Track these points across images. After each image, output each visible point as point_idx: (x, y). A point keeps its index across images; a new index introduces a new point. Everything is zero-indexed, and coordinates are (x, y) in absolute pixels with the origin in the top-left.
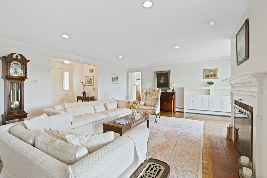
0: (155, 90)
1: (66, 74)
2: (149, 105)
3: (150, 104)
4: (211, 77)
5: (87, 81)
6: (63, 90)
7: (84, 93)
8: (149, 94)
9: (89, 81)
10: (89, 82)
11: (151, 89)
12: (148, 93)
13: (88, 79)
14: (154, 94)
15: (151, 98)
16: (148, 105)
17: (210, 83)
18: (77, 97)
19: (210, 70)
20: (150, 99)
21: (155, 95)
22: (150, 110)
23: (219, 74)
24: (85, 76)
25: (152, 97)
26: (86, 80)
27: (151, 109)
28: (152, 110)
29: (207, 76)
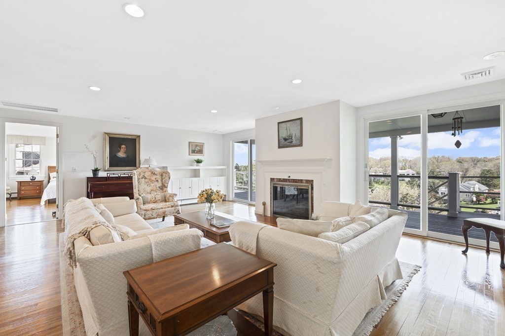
0: (156, 173)
2: (151, 200)
3: (154, 199)
4: (197, 153)
8: (144, 179)
11: (147, 170)
12: (142, 178)
14: (154, 180)
15: (150, 188)
16: (149, 201)
17: (199, 162)
19: (197, 144)
20: (148, 189)
21: (157, 181)
22: (168, 207)
23: (205, 150)
25: (152, 185)
27: (170, 205)
28: (172, 207)
29: (193, 152)
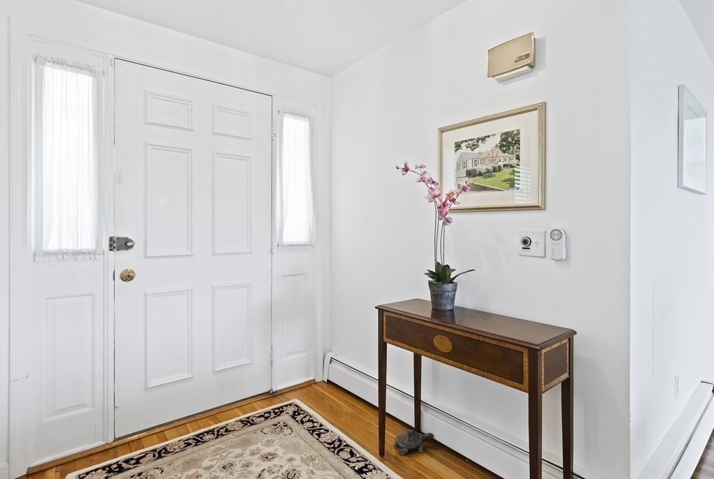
1: (295, 132)
5: (460, 164)
6: (276, 245)
7: (441, 276)
9: (482, 168)
10: (488, 174)
13: (474, 147)
18: (381, 310)
24: (442, 131)
26: (451, 157)
